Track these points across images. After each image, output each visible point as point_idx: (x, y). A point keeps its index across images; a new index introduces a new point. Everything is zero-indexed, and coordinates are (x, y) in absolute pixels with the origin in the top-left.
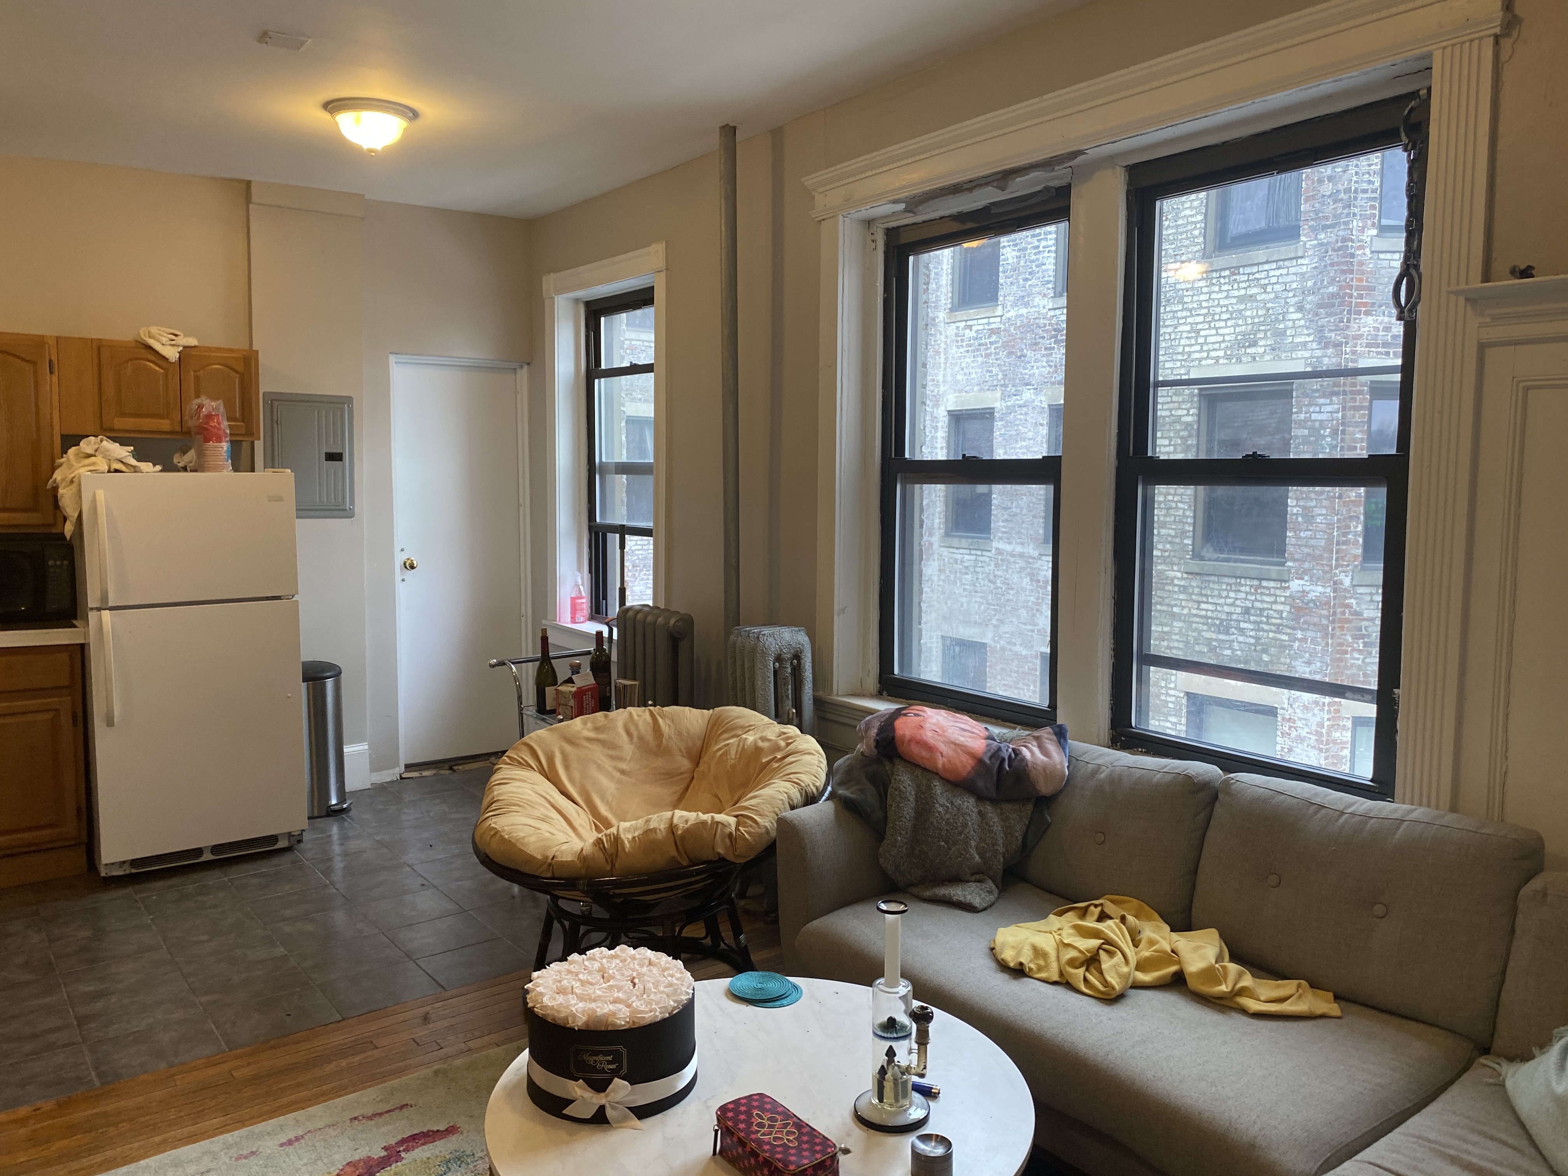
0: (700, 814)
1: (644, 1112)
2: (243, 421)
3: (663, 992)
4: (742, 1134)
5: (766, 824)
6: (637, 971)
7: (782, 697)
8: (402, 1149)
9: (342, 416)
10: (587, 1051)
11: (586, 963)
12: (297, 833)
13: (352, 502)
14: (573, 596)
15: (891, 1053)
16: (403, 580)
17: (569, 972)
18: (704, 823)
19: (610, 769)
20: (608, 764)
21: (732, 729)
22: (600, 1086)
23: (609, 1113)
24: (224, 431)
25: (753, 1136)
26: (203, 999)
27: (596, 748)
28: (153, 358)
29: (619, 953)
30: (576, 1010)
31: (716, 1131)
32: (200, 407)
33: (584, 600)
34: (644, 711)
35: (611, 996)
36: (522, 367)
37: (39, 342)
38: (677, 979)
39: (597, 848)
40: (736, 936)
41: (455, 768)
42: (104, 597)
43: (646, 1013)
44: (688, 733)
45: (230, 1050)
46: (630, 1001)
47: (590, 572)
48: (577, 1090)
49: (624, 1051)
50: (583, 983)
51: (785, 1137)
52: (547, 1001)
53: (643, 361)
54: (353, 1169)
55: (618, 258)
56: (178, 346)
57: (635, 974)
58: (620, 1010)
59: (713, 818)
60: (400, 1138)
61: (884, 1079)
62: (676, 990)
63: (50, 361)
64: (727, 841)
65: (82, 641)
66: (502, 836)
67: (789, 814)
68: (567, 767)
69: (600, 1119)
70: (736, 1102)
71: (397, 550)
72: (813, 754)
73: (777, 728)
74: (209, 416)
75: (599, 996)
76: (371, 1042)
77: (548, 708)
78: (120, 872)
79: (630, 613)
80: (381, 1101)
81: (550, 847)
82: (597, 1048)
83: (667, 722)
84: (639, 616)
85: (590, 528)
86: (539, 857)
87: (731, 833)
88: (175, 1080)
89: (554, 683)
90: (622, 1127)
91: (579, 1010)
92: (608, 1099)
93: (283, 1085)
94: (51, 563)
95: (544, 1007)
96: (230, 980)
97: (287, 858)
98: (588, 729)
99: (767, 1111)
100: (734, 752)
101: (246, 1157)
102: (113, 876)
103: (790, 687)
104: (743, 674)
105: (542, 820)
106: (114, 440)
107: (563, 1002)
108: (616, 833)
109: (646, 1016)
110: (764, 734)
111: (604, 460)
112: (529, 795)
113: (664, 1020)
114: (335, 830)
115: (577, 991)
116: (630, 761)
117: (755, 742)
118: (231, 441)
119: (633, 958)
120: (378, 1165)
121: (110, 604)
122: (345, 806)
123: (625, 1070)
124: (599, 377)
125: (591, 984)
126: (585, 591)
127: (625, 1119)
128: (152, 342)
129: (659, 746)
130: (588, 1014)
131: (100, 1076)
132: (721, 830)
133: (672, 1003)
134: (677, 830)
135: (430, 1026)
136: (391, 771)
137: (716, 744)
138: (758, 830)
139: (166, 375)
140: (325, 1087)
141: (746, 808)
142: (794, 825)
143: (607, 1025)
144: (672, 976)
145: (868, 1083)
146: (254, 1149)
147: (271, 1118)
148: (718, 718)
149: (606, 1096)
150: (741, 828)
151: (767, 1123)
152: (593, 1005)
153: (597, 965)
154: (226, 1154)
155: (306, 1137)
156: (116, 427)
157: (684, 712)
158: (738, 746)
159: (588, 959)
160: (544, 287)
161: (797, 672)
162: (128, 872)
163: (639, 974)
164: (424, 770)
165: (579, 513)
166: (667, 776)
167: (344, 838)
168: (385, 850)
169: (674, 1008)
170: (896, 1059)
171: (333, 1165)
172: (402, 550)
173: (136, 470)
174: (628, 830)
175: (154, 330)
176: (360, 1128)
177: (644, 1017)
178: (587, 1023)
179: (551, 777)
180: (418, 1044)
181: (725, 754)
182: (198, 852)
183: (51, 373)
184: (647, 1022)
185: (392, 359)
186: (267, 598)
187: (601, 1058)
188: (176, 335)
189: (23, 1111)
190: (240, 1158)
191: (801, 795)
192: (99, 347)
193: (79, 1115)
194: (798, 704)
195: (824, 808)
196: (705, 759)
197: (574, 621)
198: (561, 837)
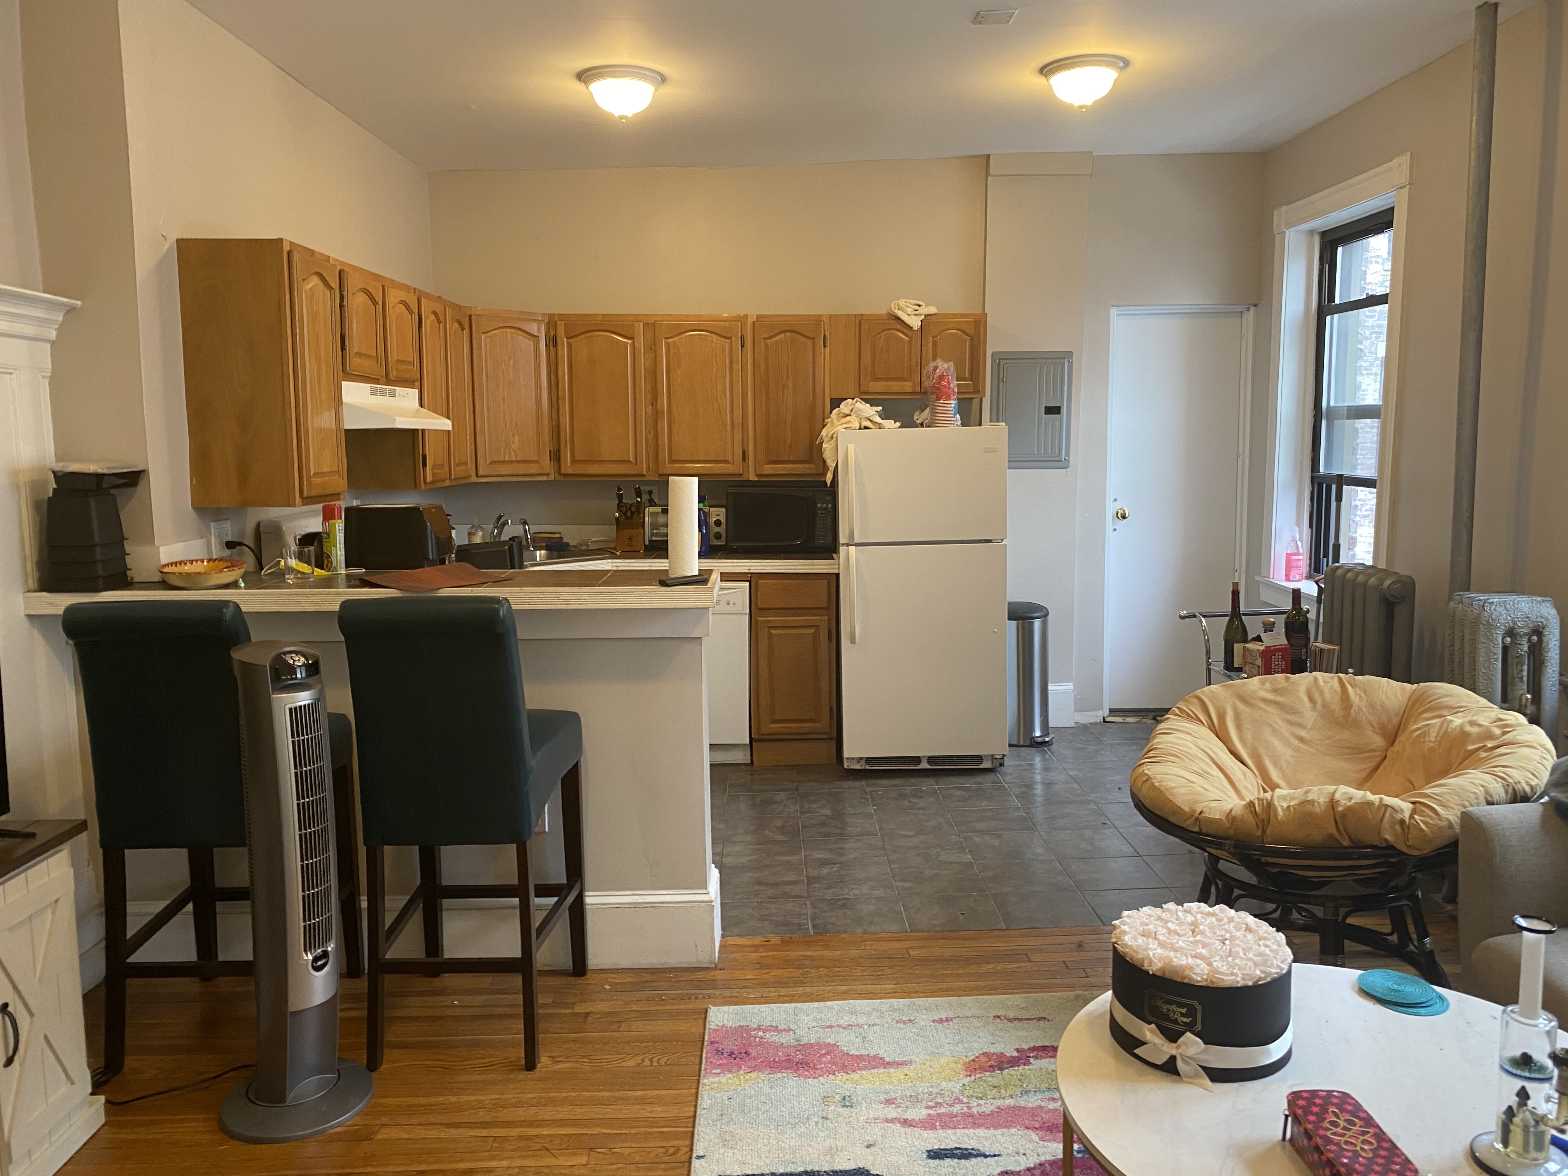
0: (1368, 793)
1: (1219, 1076)
2: (971, 380)
3: (1249, 959)
4: (1310, 1126)
5: (1450, 817)
6: (1231, 933)
7: (1513, 678)
8: (1032, 1055)
9: (1063, 369)
10: (1162, 998)
11: (1180, 914)
12: (999, 757)
13: (1068, 454)
14: (1289, 552)
15: (1523, 1095)
16: (1115, 530)
17: (1159, 918)
18: (1370, 804)
19: (1287, 734)
20: (1284, 729)
21: (1438, 708)
22: (1173, 1037)
23: (1180, 1064)
24: (953, 389)
25: (1322, 1132)
26: (899, 884)
27: (1271, 709)
28: (899, 327)
29: (1217, 912)
30: (1154, 954)
31: (1287, 1116)
32: (935, 368)
33: (1301, 557)
34: (1332, 678)
35: (1194, 950)
36: (1248, 309)
37: (817, 320)
38: (1272, 951)
39: (1248, 811)
40: (1421, 939)
41: (1158, 718)
42: (851, 535)
43: (1227, 975)
44: (1383, 707)
45: (911, 932)
46: (1212, 960)
47: (1311, 526)
48: (1149, 1033)
49: (1199, 1008)
50: (1170, 931)
51: (1360, 1145)
52: (1127, 939)
53: (1379, 291)
54: (986, 1059)
55: (1355, 180)
56: (921, 315)
57: (1228, 936)
58: (1198, 966)
59: (1381, 799)
60: (1032, 1045)
61: (1511, 1121)
62: (1266, 961)
63: (825, 336)
64: (1398, 827)
65: (837, 572)
66: (1153, 783)
67: (1481, 810)
68: (1239, 727)
69: (1170, 1068)
70: (1314, 1093)
71: (1109, 501)
72: (1536, 748)
73: (1496, 712)
74: (941, 377)
75: (1182, 948)
76: (1027, 955)
77: (1236, 665)
78: (858, 767)
79: (1339, 572)
80: (1023, 1008)
81: (1197, 802)
82: (1174, 998)
83: (1358, 692)
84: (1349, 575)
85: (1313, 479)
86: (1187, 809)
87: (1402, 822)
88: (865, 945)
89: (1245, 641)
90: (1191, 1083)
91: (1157, 956)
92: (1180, 1051)
93: (946, 972)
94: (819, 505)
95: (1125, 945)
96: (922, 873)
97: (989, 778)
98: (1266, 690)
99: (1347, 1112)
100: (1434, 734)
101: (904, 1023)
102: (852, 769)
103: (1525, 667)
104: (1462, 648)
105: (1199, 774)
106: (866, 401)
107: (1142, 944)
108: (1269, 798)
109: (1226, 978)
110: (1475, 718)
111: (1332, 404)
112: (1190, 748)
113: (1245, 988)
114: (1037, 760)
115: (1161, 938)
116: (1311, 729)
117: (1462, 726)
118: (958, 399)
119: (1231, 920)
120: (1008, 1062)
121: (856, 541)
122: (1047, 739)
123: (1198, 1027)
124: (1332, 313)
125: (1179, 935)
126: (1303, 548)
127: (1197, 1076)
128: (900, 314)
129: (1346, 717)
130: (1165, 962)
131: (814, 926)
132: (1391, 815)
133: (1258, 972)
134: (1338, 806)
135: (1082, 954)
136: (1094, 713)
137: (1414, 723)
138: (1438, 822)
139: (911, 341)
140: (979, 983)
141: (1427, 796)
142: (1481, 823)
143: (1183, 978)
144: (1266, 946)
145: (1492, 1124)
146: (912, 1018)
147: (930, 996)
148: (1422, 695)
149: (1178, 1048)
150: (1416, 817)
151: (1342, 1124)
152: (1172, 954)
153: (1190, 918)
154: (890, 1015)
155: (954, 1020)
156: (871, 390)
157: (1380, 683)
158: (1441, 727)
159: (1182, 911)
160: (1275, 222)
161: (1537, 652)
162: (863, 767)
163: (1232, 937)
164: (1127, 716)
165: (1301, 463)
166: (1355, 751)
167: (1046, 769)
168: (1075, 786)
169: (1260, 979)
170: (1530, 1103)
171: (971, 1051)
172: (1115, 500)
173: (880, 426)
174: (1284, 798)
175: (902, 302)
176: (1000, 1026)
177: (1223, 979)
178: (1162, 969)
179: (1222, 735)
180: (1067, 967)
181: (1424, 734)
182: (917, 760)
183: (825, 346)
184: (1227, 984)
185: (1114, 311)
186: (980, 541)
187: (1174, 1007)
188: (919, 306)
189: (758, 940)
190: (900, 1022)
191: (1506, 792)
192: (860, 320)
193: (794, 954)
194: (1536, 688)
195: (1531, 811)
196: (1402, 738)
197: (1288, 579)
198: (1214, 793)
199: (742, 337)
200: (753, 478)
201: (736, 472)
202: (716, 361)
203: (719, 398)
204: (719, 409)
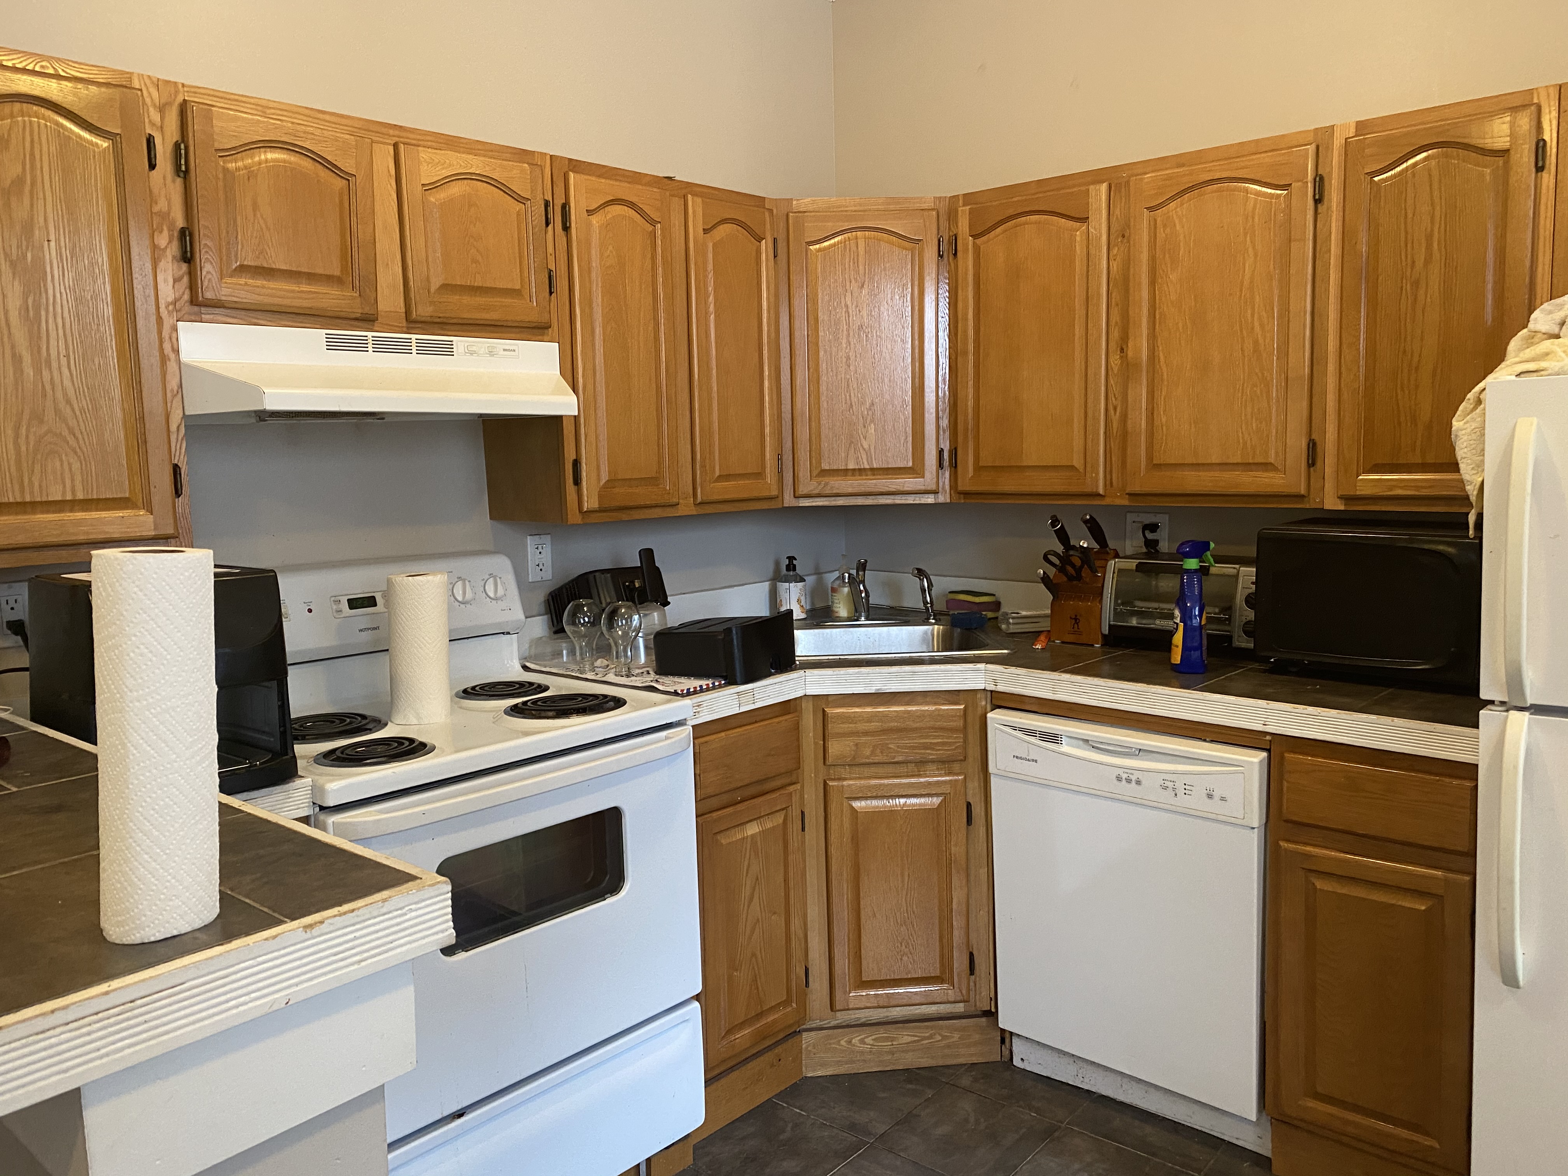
42: (1515, 681)
63: (1540, 142)
121: (1525, 699)
183: (1539, 168)
199: (1320, 182)
200: (1332, 503)
201: (1293, 490)
202: (1253, 242)
203: (1256, 324)
204: (1256, 350)
